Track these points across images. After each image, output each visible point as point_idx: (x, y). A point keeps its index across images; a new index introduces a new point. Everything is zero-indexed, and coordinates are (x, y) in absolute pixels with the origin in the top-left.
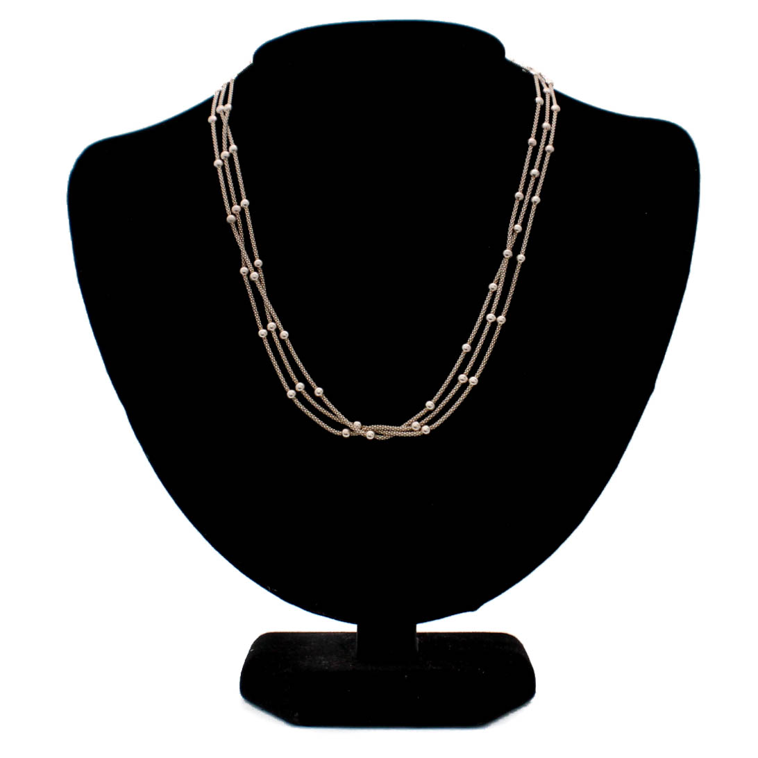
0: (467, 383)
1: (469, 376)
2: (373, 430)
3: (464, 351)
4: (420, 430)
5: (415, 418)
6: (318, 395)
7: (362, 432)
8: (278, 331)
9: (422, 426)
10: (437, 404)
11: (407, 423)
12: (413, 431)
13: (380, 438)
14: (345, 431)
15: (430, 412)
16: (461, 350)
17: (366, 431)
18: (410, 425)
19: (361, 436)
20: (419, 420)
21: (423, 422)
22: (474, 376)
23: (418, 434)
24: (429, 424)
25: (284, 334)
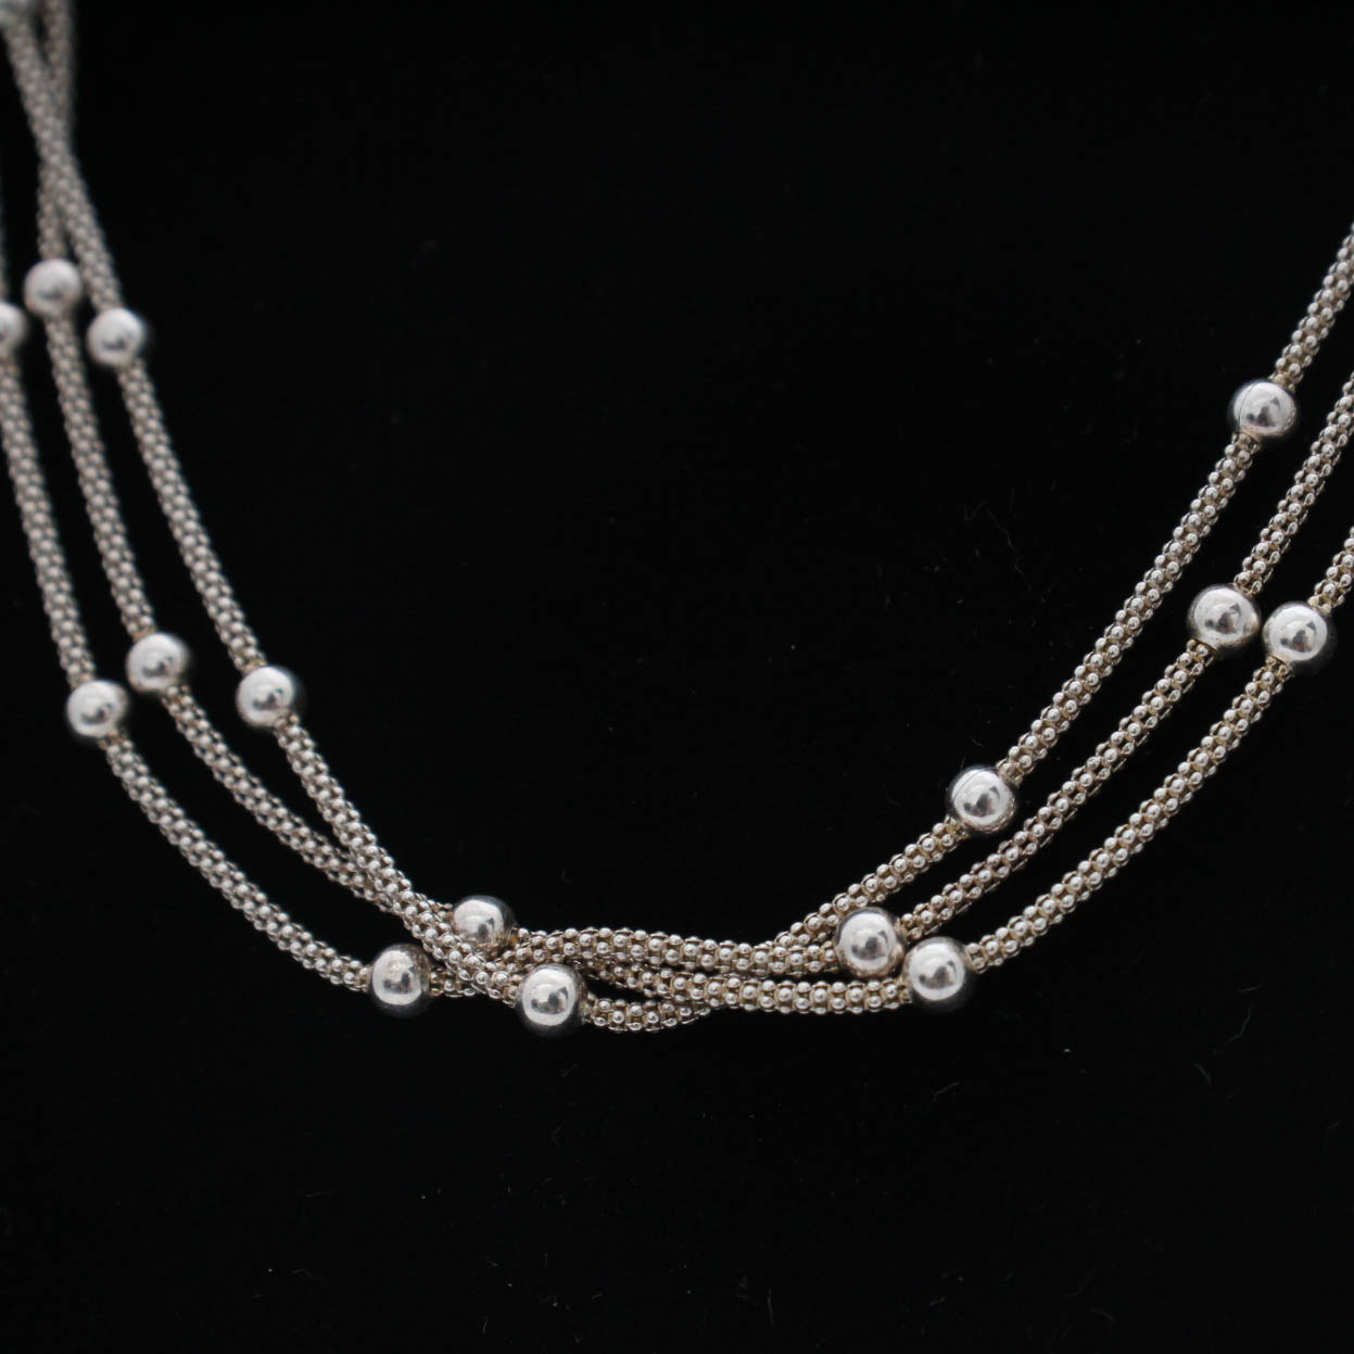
0: (1254, 651)
1: (1266, 604)
2: (567, 963)
3: (1248, 430)
4: (897, 969)
5: (871, 881)
6: (255, 717)
7: (494, 977)
8: (84, 314)
9: (910, 944)
10: (1030, 792)
11: (813, 920)
12: (845, 974)
13: (615, 1015)
14: (394, 961)
15: (976, 846)
16: (1225, 428)
17: (525, 966)
18: (832, 933)
19: (481, 999)
20: (896, 904)
21: (925, 913)
22: (1301, 596)
23: (877, 996)
24: (962, 928)
25: (119, 326)
